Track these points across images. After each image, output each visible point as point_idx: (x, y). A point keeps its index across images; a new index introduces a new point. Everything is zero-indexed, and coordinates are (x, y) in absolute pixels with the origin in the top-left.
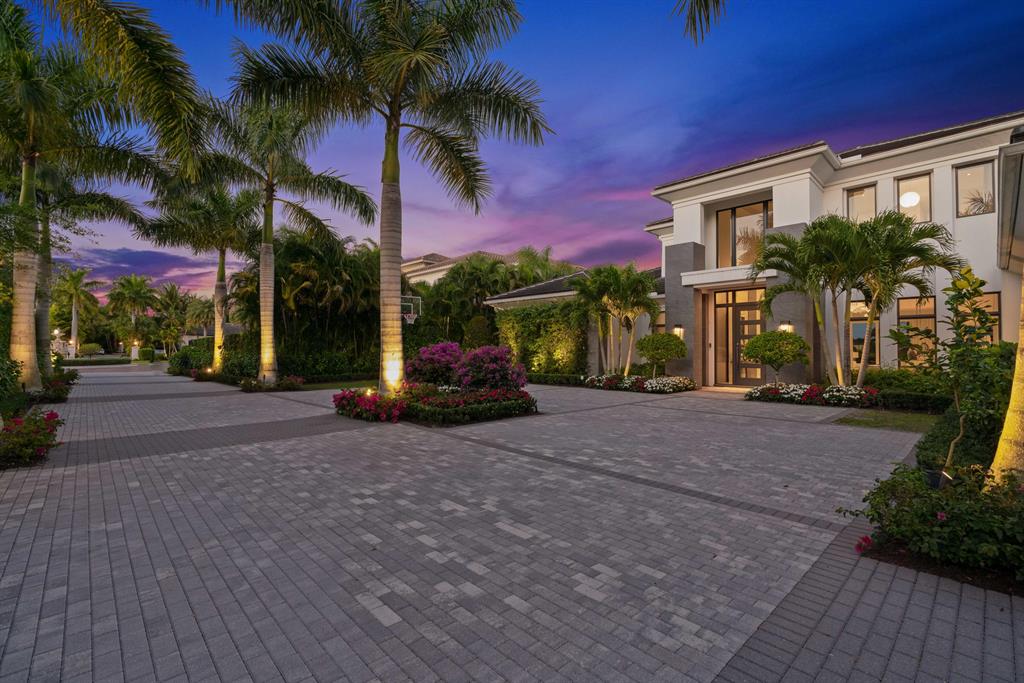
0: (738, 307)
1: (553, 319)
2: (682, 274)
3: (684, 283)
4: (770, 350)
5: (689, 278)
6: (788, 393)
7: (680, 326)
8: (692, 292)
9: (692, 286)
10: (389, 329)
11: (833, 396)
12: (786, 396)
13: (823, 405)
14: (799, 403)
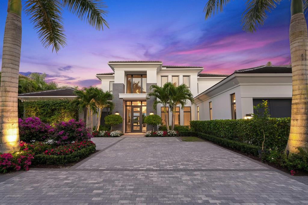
0: (133, 107)
1: (62, 107)
2: (119, 94)
3: (120, 97)
4: (154, 121)
5: (121, 96)
6: (159, 134)
7: (118, 112)
8: (123, 101)
9: (122, 98)
10: (10, 108)
11: (170, 134)
12: (159, 135)
13: (168, 137)
14: (162, 136)
